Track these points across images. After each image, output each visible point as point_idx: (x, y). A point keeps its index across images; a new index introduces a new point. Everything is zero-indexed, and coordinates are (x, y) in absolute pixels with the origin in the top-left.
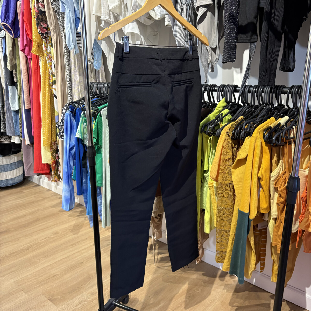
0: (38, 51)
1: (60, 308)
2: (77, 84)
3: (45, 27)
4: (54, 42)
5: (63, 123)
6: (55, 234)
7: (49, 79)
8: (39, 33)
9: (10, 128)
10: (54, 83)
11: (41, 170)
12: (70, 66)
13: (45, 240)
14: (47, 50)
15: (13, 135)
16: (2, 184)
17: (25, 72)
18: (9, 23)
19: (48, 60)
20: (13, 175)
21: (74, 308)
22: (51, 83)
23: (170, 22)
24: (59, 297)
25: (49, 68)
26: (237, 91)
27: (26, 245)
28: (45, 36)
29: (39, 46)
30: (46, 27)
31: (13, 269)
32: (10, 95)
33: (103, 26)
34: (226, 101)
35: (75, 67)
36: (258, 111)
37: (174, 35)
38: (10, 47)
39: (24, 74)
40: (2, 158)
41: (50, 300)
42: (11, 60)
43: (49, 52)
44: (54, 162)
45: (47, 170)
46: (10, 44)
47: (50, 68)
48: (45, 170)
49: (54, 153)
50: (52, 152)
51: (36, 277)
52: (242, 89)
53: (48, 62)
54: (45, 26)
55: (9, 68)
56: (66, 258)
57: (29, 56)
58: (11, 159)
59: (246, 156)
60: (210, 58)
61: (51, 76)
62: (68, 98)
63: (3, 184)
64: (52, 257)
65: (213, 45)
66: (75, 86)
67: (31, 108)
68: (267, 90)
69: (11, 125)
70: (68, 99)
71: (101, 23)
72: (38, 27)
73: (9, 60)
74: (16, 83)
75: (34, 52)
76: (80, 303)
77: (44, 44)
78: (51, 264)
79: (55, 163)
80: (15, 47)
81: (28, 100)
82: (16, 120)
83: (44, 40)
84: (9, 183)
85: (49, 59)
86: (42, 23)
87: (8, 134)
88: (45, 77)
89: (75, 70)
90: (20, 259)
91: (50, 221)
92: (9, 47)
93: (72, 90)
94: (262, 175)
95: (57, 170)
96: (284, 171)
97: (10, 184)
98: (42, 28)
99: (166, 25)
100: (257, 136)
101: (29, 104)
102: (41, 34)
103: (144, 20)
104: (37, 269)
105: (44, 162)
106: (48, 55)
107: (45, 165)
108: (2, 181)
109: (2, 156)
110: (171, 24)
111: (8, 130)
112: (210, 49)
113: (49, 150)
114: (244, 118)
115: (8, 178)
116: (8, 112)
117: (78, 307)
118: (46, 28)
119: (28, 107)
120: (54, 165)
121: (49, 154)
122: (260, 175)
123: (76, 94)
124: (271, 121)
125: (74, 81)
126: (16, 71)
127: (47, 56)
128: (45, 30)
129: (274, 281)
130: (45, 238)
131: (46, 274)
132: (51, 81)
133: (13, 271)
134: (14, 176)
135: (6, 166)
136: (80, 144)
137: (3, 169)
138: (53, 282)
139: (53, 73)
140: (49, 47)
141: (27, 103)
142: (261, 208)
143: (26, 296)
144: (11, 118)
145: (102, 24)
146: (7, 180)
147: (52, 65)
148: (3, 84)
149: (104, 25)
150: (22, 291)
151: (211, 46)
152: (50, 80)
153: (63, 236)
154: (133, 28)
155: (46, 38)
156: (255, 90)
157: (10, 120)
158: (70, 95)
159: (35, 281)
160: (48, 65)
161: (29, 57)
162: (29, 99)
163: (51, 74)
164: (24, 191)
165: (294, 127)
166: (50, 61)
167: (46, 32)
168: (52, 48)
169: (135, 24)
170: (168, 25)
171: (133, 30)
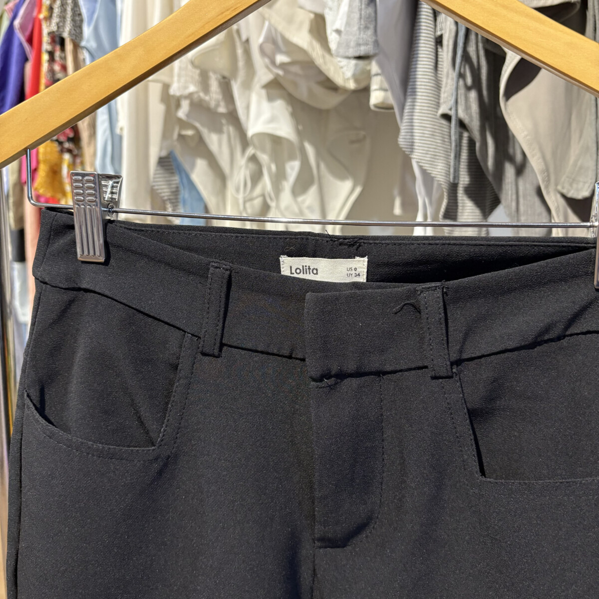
0: (51, 186)
23: (389, 94)
28: (68, 148)
33: (187, 116)
37: (402, 141)
65: (575, 186)
71: (180, 107)
75: (41, 187)
77: (68, 167)
83: (67, 157)
99: (376, 106)
103: (310, 91)
110: (391, 101)
112: (562, 202)
145: (181, 110)
149: (189, 112)
151: (565, 191)
154: (272, 120)
167: (71, 136)
169: (280, 107)
170: (383, 103)
171: (271, 126)
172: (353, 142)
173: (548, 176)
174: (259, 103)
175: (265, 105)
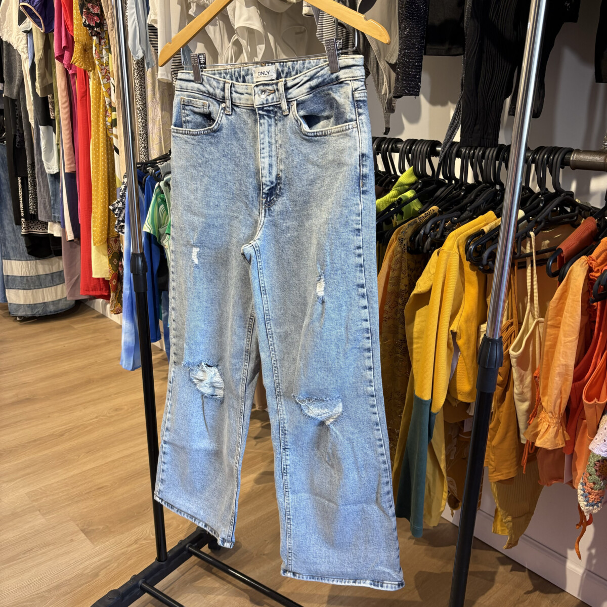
0: (84, 61)
1: (98, 547)
2: (157, 127)
3: (96, 12)
4: (113, 42)
5: (124, 204)
6: (116, 410)
7: (106, 116)
8: (83, 24)
9: (45, 208)
10: (114, 123)
11: (92, 290)
12: (145, 92)
13: (96, 420)
14: (101, 58)
15: (51, 221)
16: (36, 310)
17: (64, 101)
18: (35, 4)
19: (103, 79)
20: (56, 296)
21: (123, 550)
22: (108, 124)
23: (311, 8)
24: (101, 527)
25: (104, 93)
26: (437, 154)
27: (61, 428)
28: (96, 31)
29: (86, 50)
30: (99, 12)
31: (28, 471)
32: (43, 143)
33: (194, 14)
34: (415, 172)
35: (154, 94)
36: (471, 197)
37: (317, 35)
38: (40, 50)
39: (62, 104)
40: (36, 263)
41: (83, 531)
42: (43, 77)
43: (105, 62)
44: (114, 276)
45: (104, 289)
46: (40, 45)
47: (106, 94)
48: (100, 290)
49: (115, 260)
50: (110, 258)
51: (67, 488)
52: (445, 150)
53: (102, 83)
54: (96, 10)
55: (38, 91)
56: (127, 456)
57: (71, 69)
58: (52, 265)
59: (429, 288)
60: (386, 85)
61: (109, 111)
62: (140, 154)
63: (38, 312)
64: (101, 453)
65: (392, 58)
66: (153, 131)
67: (76, 171)
68: (491, 154)
69: (45, 201)
70: (140, 156)
71: (190, 7)
72: (82, 13)
73: (39, 76)
74: (54, 121)
75: (76, 62)
76: (136, 542)
77: (96, 46)
78: (98, 465)
79: (117, 278)
80: (49, 50)
81: (70, 155)
82: (55, 191)
83: (95, 38)
84: (48, 310)
85: (104, 77)
86: (90, 5)
87: (41, 218)
88: (98, 112)
89: (153, 99)
90: (46, 452)
91: (111, 386)
92: (38, 52)
93: (149, 139)
94: (460, 328)
95: (119, 291)
96: (510, 321)
97: (51, 312)
98: (89, 16)
99: (305, 14)
100: (450, 250)
101: (72, 162)
102: (89, 26)
104: (72, 474)
105: (95, 275)
106: (103, 67)
107: (101, 280)
108: (35, 304)
109: (36, 259)
110: (312, 12)
111: (41, 212)
112: (387, 65)
113: (106, 252)
114: (439, 211)
115: (46, 301)
116: (40, 175)
117: (130, 549)
118: (97, 15)
119: (70, 168)
120: (114, 282)
121: (105, 260)
122: (454, 327)
123: (155, 146)
124: (485, 220)
125: (152, 120)
126: (53, 97)
127: (102, 70)
128: (95, 18)
129: (497, 532)
130: (96, 417)
131: (85, 484)
132: (109, 120)
133: (28, 474)
134: (59, 298)
135: (43, 277)
136: (153, 246)
137: (37, 283)
138: (94, 500)
139: (113, 105)
140: (104, 52)
141: (69, 160)
142: (458, 391)
143: (43, 520)
144: (46, 188)
145: (191, 10)
146: (44, 303)
147: (110, 88)
148: (32, 121)
149: (196, 11)
150: (38, 512)
151: (388, 60)
152: (107, 119)
153: (129, 414)
154: (249, 19)
155: (97, 34)
156: (469, 153)
157: (44, 192)
158: (144, 147)
159: (64, 494)
160: (104, 89)
161: (70, 72)
162: (72, 153)
163: (108, 107)
164: (76, 327)
165: (532, 234)
166: (106, 80)
167: (98, 22)
168: (110, 54)
169: (253, 9)
170: (308, 13)
171: (249, 22)
172: (297, 33)
173: (380, 52)
174: (241, 7)
175: (244, 8)
